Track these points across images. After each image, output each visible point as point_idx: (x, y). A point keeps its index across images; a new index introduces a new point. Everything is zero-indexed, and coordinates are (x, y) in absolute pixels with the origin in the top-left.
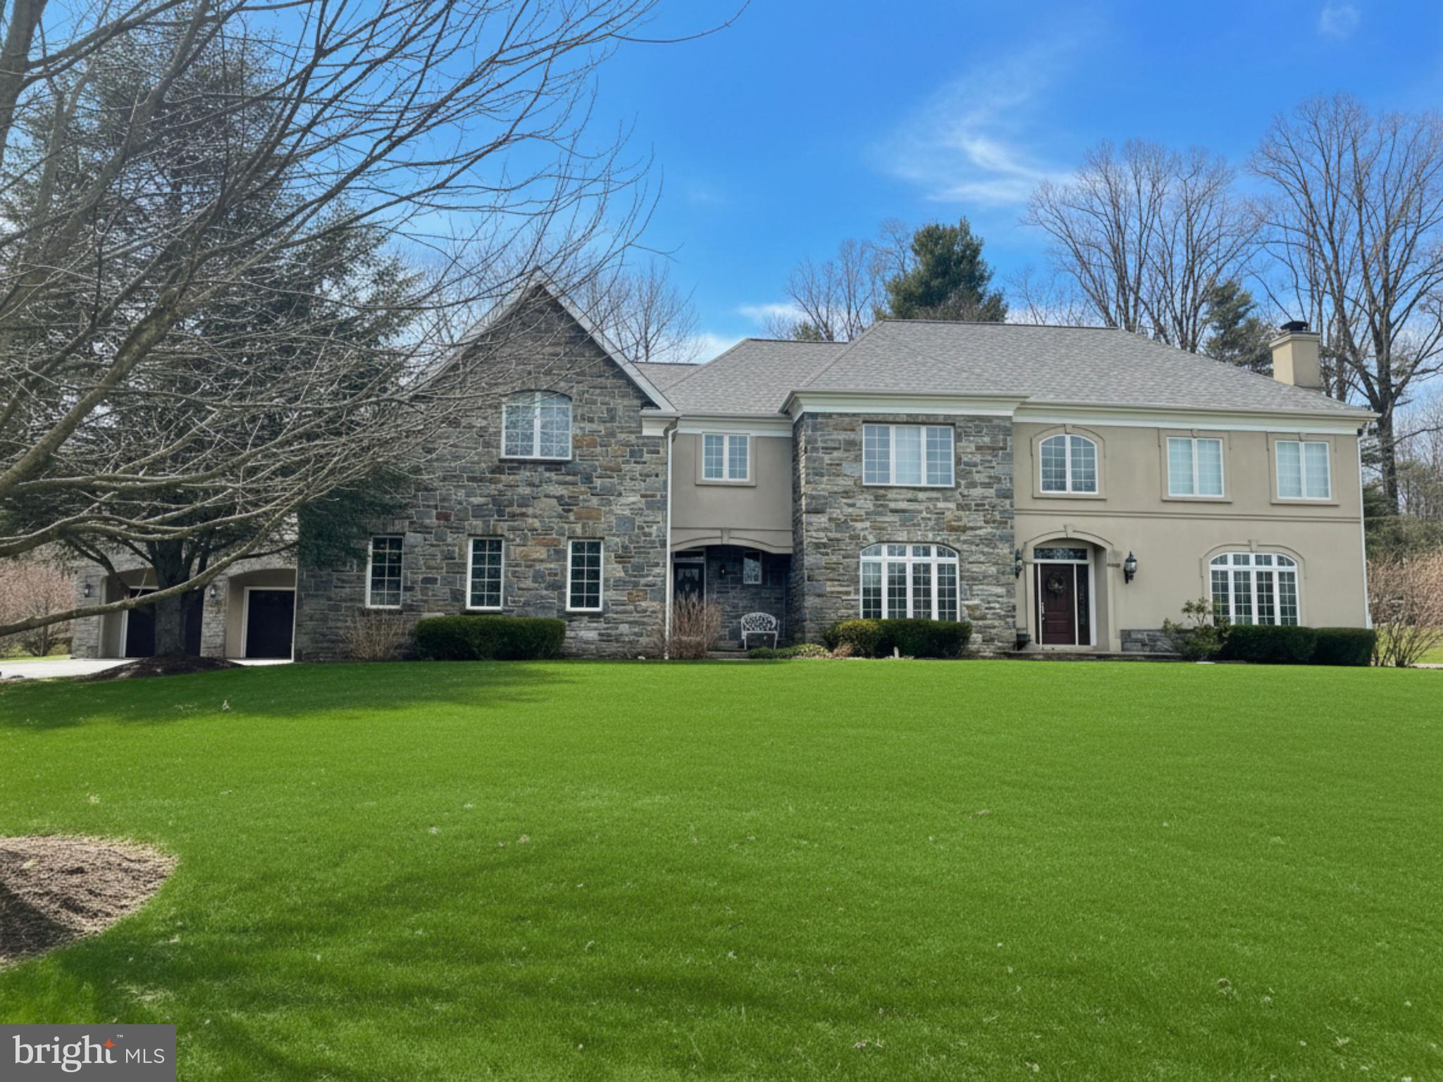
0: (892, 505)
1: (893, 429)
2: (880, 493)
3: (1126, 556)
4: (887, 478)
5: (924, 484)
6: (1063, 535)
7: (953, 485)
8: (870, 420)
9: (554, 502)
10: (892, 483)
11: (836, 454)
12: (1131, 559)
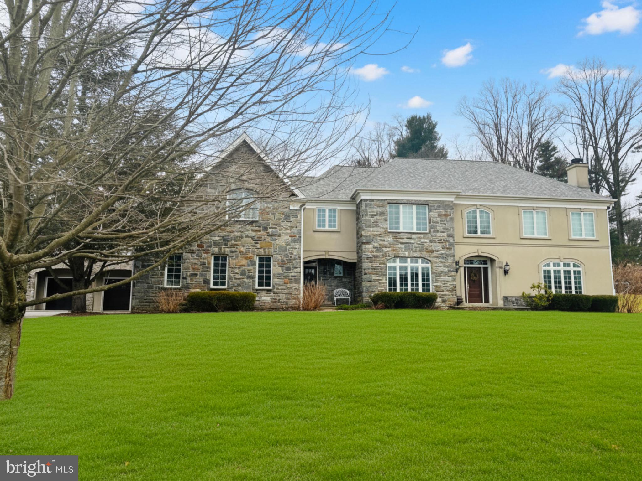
0: (401, 240)
1: (401, 206)
2: (396, 235)
3: (505, 264)
4: (398, 228)
5: (415, 231)
6: (476, 254)
7: (427, 231)
8: (391, 203)
9: (250, 239)
10: (401, 230)
11: (375, 218)
12: (507, 265)
